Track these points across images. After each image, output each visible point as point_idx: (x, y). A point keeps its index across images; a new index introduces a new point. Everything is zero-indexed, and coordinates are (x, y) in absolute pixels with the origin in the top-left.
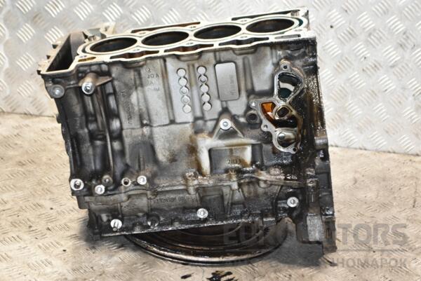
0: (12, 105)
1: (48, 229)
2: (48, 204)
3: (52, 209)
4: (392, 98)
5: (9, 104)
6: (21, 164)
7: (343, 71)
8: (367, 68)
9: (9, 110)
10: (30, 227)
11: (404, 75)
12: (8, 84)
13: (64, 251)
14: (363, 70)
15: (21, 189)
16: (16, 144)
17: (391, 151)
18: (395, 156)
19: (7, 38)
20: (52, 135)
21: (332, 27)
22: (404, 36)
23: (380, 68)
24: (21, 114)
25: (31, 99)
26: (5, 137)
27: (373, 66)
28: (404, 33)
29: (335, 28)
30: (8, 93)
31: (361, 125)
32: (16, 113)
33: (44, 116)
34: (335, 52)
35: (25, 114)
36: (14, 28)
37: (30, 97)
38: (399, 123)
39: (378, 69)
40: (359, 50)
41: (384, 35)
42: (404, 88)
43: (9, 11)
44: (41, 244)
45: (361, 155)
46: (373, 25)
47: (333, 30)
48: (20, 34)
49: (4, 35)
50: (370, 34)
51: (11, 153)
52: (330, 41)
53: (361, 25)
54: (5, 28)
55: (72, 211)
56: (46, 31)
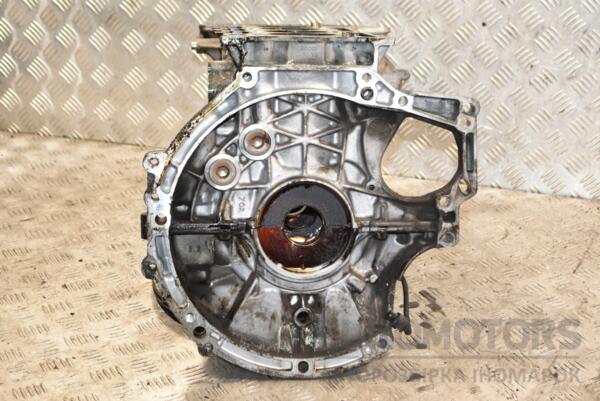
0: (89, 130)
1: (65, 286)
2: (78, 253)
3: (81, 261)
4: (573, 122)
5: (86, 129)
6: (70, 204)
7: (502, 85)
8: (535, 81)
9: (87, 137)
10: (44, 282)
11: (587, 91)
12: (84, 104)
13: (72, 314)
14: (530, 83)
15: (56, 235)
16: (76, 179)
17: (574, 195)
18: (579, 202)
19: (79, 45)
20: (127, 168)
21: (484, 24)
22: (585, 36)
23: (554, 81)
24: (100, 141)
25: (111, 123)
26: (66, 170)
27: (544, 78)
28: (585, 32)
29: (489, 25)
30: (84, 114)
31: (531, 158)
32: (95, 141)
33: (128, 144)
34: (491, 59)
35: (106, 142)
36: (86, 33)
37: (109, 119)
38: (583, 157)
39: (551, 82)
40: (523, 57)
41: (557, 35)
42: (588, 109)
43: (79, 12)
44: (46, 305)
45: (530, 199)
46: (541, 21)
47: (485, 28)
48: (93, 40)
49: (75, 41)
50: (537, 35)
51: (64, 191)
52: (484, 43)
53: (525, 21)
54: (77, 34)
55: (105, 264)
56: (123, 35)
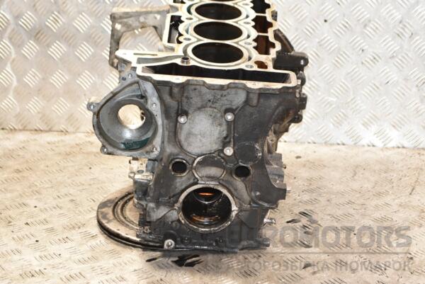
0: (22, 122)
1: (27, 224)
2: (32, 202)
3: (36, 207)
4: (396, 91)
6: (18, 171)
7: (342, 66)
8: (366, 61)
9: (21, 128)
10: (10, 222)
11: (404, 66)
12: (18, 102)
13: (37, 241)
14: (362, 63)
15: (11, 191)
16: (19, 155)
17: (400, 146)
18: (404, 151)
19: (13, 56)
20: (57, 147)
21: (326, 21)
22: (401, 25)
23: (380, 61)
24: (31, 130)
25: (40, 116)
26: (10, 150)
27: (372, 58)
28: (401, 22)
29: (328, 22)
30: (18, 110)
31: (366, 121)
32: (27, 130)
33: (54, 131)
34: (332, 47)
35: (36, 130)
36: (18, 46)
37: (39, 113)
38: (405, 116)
39: (377, 61)
40: (355, 44)
41: (380, 26)
42: (406, 80)
43: (13, 30)
44: (15, 236)
45: (367, 151)
46: (368, 16)
47: (327, 24)
48: (25, 51)
49: (10, 53)
50: (365, 26)
51: (11, 163)
52: (326, 35)
53: (355, 17)
54: (11, 47)
55: (55, 208)
56: (49, 46)
